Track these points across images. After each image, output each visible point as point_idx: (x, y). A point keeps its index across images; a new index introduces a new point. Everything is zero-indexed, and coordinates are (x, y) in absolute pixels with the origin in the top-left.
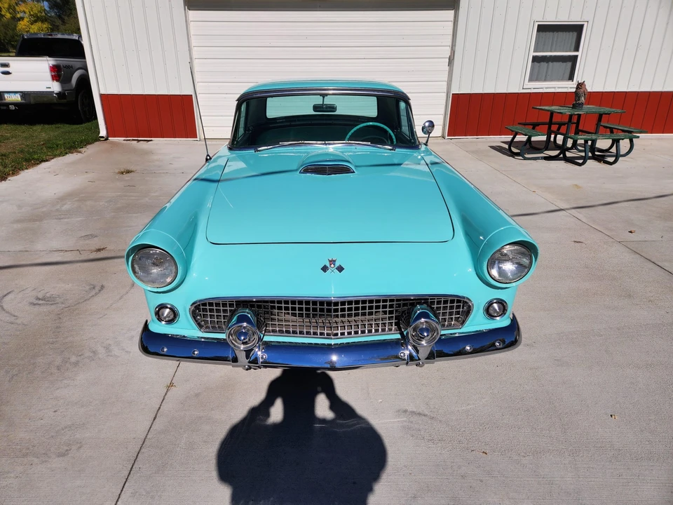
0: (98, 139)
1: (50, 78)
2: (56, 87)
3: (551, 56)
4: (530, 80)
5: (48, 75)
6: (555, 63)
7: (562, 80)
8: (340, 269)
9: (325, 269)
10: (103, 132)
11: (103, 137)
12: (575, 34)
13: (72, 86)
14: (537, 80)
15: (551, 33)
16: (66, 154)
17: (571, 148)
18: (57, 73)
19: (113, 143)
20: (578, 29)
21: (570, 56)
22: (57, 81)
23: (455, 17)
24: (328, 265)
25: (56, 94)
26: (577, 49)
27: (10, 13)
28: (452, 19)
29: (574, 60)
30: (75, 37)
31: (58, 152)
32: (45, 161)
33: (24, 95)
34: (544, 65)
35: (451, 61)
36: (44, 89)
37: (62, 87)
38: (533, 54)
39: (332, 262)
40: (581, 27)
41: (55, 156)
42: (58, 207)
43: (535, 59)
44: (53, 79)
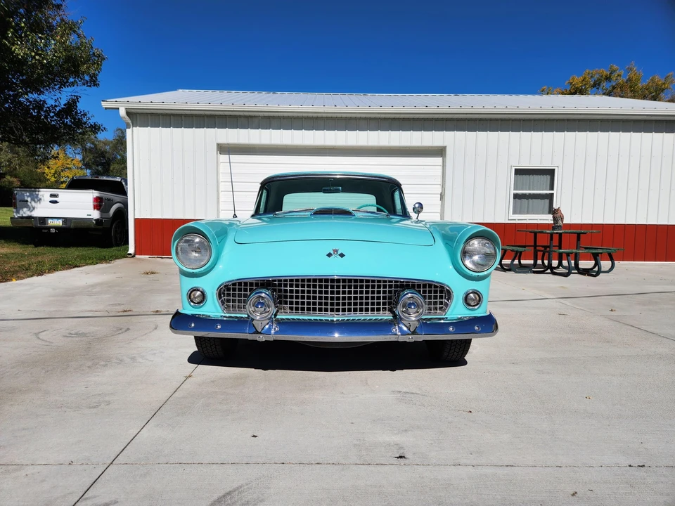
0: (126, 255)
1: (92, 207)
2: (96, 215)
3: (530, 194)
4: (514, 212)
5: (91, 204)
6: (534, 200)
7: (543, 213)
8: (342, 255)
9: (329, 255)
10: (131, 250)
11: (130, 254)
12: (549, 177)
13: (109, 215)
14: (520, 213)
15: (528, 176)
16: (97, 263)
17: (558, 267)
18: (99, 204)
19: (139, 259)
20: (550, 173)
21: (546, 194)
22: (98, 209)
23: (443, 162)
24: (332, 252)
25: (95, 220)
26: (552, 188)
27: (55, 178)
28: (441, 164)
29: (550, 197)
30: (118, 179)
31: (90, 261)
32: (78, 267)
33: (65, 220)
34: (524, 201)
35: (442, 196)
36: (85, 216)
37: (101, 215)
38: (513, 192)
39: (336, 251)
40: (553, 171)
41: (87, 264)
42: (90, 289)
43: (516, 196)
44: (94, 208)
